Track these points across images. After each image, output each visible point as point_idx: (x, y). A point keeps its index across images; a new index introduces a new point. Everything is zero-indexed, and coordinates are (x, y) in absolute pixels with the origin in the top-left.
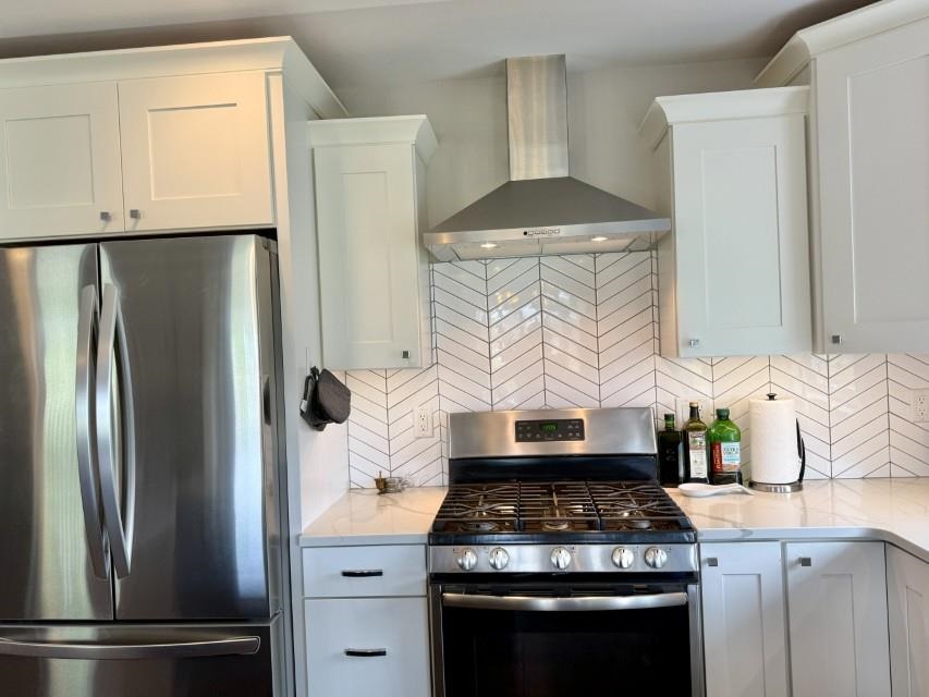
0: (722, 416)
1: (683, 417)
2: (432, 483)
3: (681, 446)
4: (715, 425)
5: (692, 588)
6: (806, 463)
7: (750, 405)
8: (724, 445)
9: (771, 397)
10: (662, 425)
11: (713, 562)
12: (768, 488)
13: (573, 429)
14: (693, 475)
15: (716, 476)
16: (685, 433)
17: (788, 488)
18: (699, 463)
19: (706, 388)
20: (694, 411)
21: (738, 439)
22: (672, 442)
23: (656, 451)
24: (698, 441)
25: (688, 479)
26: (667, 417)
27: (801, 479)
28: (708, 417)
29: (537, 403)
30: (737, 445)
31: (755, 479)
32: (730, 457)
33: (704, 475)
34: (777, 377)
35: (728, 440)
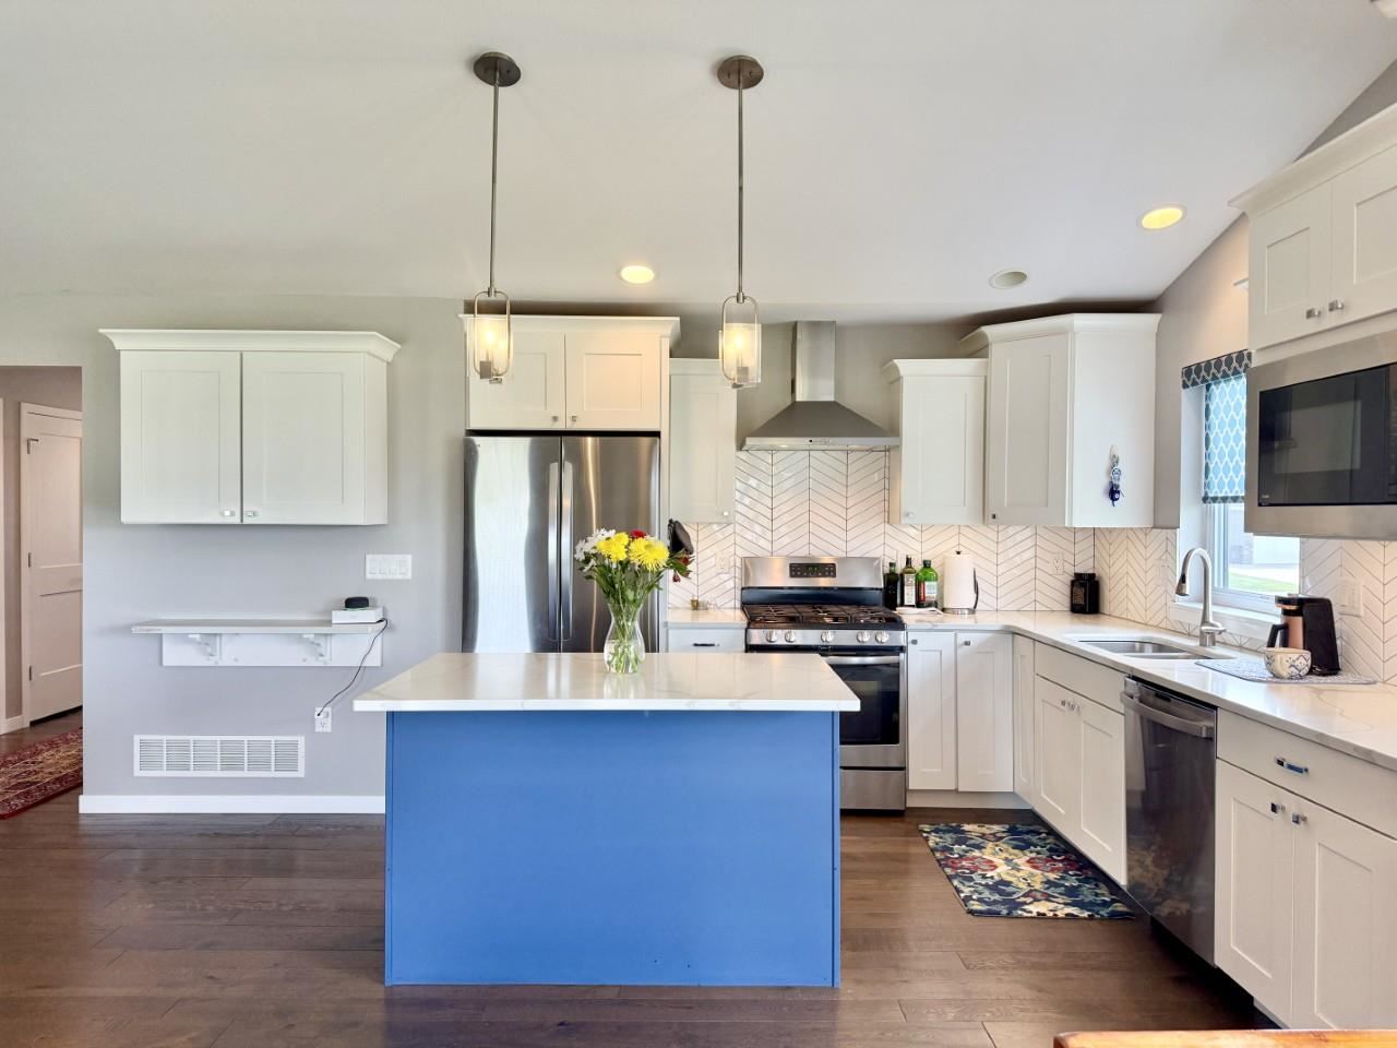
0: (926, 564)
1: (900, 567)
2: (728, 605)
3: (899, 584)
4: (921, 571)
5: (902, 655)
6: (980, 597)
7: (945, 558)
8: (927, 583)
9: (958, 553)
10: (887, 570)
11: (914, 642)
12: (954, 611)
13: (828, 570)
14: (906, 603)
15: (920, 603)
16: (902, 575)
17: (966, 612)
18: (910, 597)
19: (917, 546)
20: (908, 561)
21: (936, 580)
22: (893, 582)
23: (882, 586)
24: (910, 580)
25: (902, 604)
26: (891, 565)
27: (975, 607)
28: (917, 565)
29: (803, 552)
30: (934, 583)
31: (945, 606)
32: (930, 591)
33: (913, 603)
34: (963, 540)
35: (930, 580)
